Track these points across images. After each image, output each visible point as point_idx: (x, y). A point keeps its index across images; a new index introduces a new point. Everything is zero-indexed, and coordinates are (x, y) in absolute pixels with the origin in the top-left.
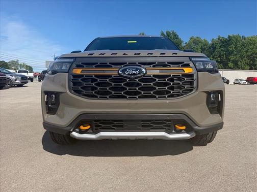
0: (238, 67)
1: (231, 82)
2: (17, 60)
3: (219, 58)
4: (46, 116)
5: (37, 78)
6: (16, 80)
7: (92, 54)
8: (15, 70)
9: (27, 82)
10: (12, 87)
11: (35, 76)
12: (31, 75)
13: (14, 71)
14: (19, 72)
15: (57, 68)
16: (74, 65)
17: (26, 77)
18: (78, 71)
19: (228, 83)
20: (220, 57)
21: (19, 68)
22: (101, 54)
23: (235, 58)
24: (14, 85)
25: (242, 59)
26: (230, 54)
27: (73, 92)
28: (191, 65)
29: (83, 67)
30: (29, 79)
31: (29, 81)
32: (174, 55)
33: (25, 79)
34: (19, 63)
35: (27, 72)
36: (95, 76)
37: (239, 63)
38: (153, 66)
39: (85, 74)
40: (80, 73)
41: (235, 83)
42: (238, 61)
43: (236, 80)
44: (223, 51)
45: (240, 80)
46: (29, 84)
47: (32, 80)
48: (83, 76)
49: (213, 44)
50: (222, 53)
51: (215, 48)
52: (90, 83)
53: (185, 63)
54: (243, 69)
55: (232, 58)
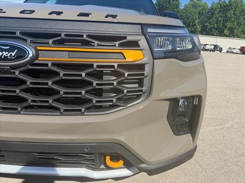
0: (233, 35)
1: (224, 50)
3: (216, 25)
19: (220, 52)
20: (217, 23)
23: (232, 25)
25: (239, 27)
26: (227, 20)
28: (143, 43)
32: (110, 19)
37: (235, 31)
38: (54, 42)
41: (227, 52)
42: (234, 29)
43: (230, 48)
44: (221, 17)
45: (234, 49)
49: (212, 9)
50: (220, 19)
51: (213, 14)
53: (129, 38)
54: (239, 37)
55: (229, 25)
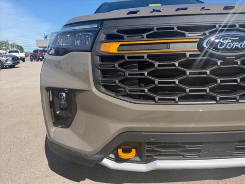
2: (7, 41)
4: (53, 129)
5: (29, 58)
6: (7, 61)
7: (135, 12)
8: (6, 50)
9: (19, 63)
10: (3, 68)
11: (27, 56)
12: (22, 55)
13: (5, 52)
14: (10, 52)
15: (62, 44)
16: (102, 36)
17: (18, 58)
18: (113, 48)
21: (10, 48)
22: (154, 10)
24: (6, 66)
27: (103, 89)
29: (122, 38)
30: (20, 59)
31: (21, 61)
33: (16, 60)
34: (10, 43)
35: (17, 52)
36: (148, 56)
39: (128, 52)
40: (116, 52)
46: (21, 64)
47: (23, 60)
48: (122, 57)
52: (136, 71)
